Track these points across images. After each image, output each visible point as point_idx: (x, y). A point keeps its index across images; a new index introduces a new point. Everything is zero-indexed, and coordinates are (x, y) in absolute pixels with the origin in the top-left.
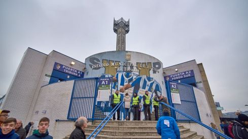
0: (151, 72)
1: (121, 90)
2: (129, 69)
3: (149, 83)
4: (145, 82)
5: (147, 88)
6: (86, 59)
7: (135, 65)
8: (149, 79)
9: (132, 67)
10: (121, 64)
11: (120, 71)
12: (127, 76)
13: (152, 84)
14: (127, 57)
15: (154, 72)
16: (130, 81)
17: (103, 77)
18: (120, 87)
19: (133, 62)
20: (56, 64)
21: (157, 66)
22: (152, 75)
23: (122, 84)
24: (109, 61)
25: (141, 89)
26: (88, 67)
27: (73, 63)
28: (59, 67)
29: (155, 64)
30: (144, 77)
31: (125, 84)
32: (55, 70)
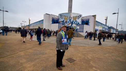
0: (77, 19)
1: (68, 25)
2: (70, 18)
3: (76, 22)
4: (75, 22)
5: (75, 24)
6: (59, 14)
7: (72, 17)
8: (76, 21)
9: (71, 18)
10: (69, 17)
11: (68, 19)
12: (70, 21)
13: (76, 23)
14: (70, 15)
15: (78, 19)
16: (71, 22)
17: (64, 21)
18: (68, 24)
19: (72, 16)
20: (52, 18)
21: (79, 17)
22: (77, 20)
23: (68, 23)
24: (65, 16)
25: (73, 24)
26: (60, 17)
27: (56, 17)
28: (53, 19)
29: (79, 16)
30: (75, 21)
31: (69, 23)
32: (52, 19)
